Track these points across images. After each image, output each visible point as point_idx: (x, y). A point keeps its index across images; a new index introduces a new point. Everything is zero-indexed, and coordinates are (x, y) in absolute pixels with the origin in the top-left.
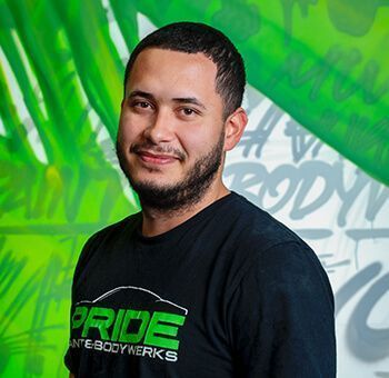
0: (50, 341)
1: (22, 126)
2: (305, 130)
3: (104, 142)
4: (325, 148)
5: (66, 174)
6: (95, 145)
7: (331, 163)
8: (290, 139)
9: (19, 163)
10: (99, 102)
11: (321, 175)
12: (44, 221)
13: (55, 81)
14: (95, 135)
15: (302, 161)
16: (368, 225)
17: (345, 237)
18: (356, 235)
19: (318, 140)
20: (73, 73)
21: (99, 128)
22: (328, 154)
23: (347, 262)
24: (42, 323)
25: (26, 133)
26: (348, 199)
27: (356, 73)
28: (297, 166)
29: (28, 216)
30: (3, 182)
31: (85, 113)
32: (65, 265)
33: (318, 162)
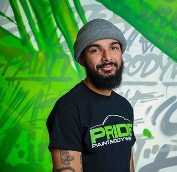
0: (38, 126)
1: (28, 35)
3: (63, 42)
4: (156, 48)
5: (47, 56)
7: (158, 54)
8: (141, 44)
9: (26, 50)
10: (61, 25)
11: (154, 59)
12: (37, 75)
13: (42, 15)
14: (59, 39)
15: (146, 54)
16: (172, 81)
18: (167, 85)
19: (153, 45)
20: (50, 12)
21: (61, 37)
23: (163, 96)
24: (35, 118)
25: (29, 37)
26: (164, 70)
27: (169, 18)
28: (144, 55)
29: (30, 73)
30: (19, 58)
31: (55, 30)
32: (45, 94)
33: (153, 54)
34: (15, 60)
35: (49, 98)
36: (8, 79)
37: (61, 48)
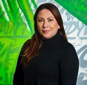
0: (10, 63)
3: (22, 16)
5: (14, 24)
8: (67, 16)
10: (21, 6)
11: (74, 24)
12: (9, 35)
13: (11, 1)
14: (20, 15)
15: (69, 21)
16: (84, 36)
17: (79, 39)
18: (82, 39)
19: (73, 16)
21: (21, 13)
22: (75, 19)
23: (79, 45)
25: (4, 14)
26: (80, 30)
28: (68, 22)
29: (5, 33)
31: (18, 9)
32: (13, 45)
33: (73, 21)
35: (15, 47)
37: (21, 19)
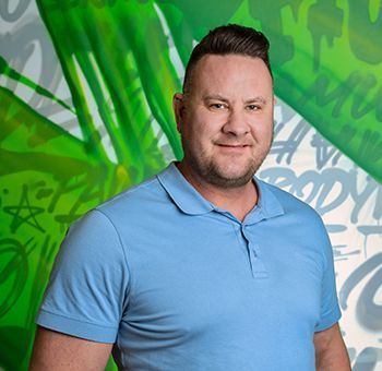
1: (97, 133)
2: (328, 142)
3: (163, 147)
4: (343, 158)
5: (133, 172)
6: (157, 149)
7: (347, 170)
8: (315, 149)
9: (94, 163)
10: (160, 113)
11: (339, 180)
13: (124, 95)
14: (156, 141)
15: (324, 168)
16: (375, 223)
17: (357, 231)
18: (366, 230)
19: (337, 151)
20: (139, 90)
21: (159, 136)
22: (345, 163)
23: (358, 252)
25: (100, 138)
26: (360, 201)
27: (371, 95)
28: (320, 172)
30: (81, 177)
31: (149, 122)
34: (73, 182)
36: (60, 219)
37: (160, 157)
